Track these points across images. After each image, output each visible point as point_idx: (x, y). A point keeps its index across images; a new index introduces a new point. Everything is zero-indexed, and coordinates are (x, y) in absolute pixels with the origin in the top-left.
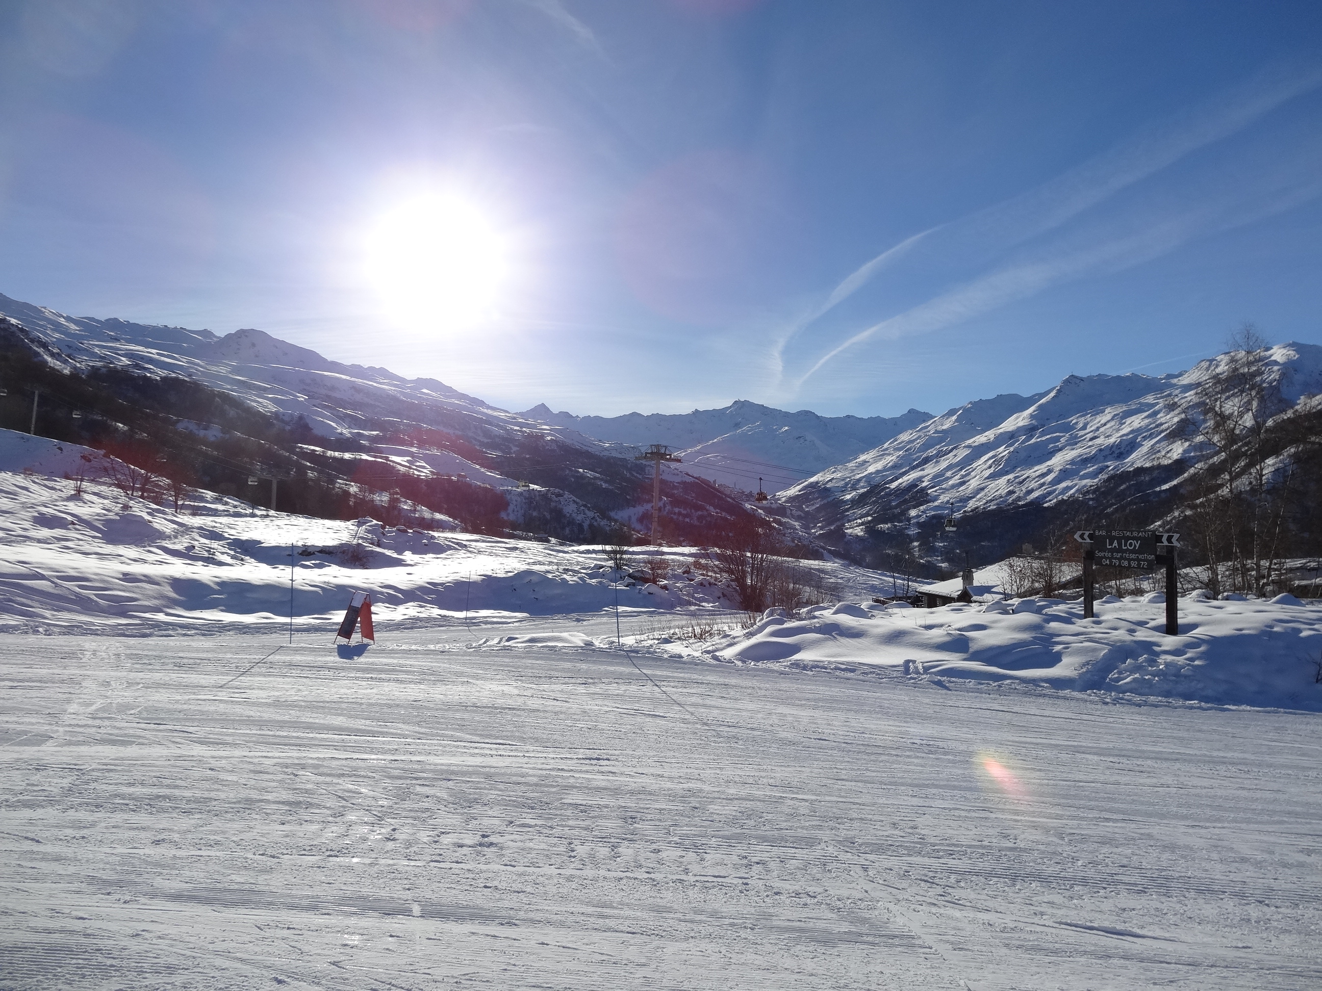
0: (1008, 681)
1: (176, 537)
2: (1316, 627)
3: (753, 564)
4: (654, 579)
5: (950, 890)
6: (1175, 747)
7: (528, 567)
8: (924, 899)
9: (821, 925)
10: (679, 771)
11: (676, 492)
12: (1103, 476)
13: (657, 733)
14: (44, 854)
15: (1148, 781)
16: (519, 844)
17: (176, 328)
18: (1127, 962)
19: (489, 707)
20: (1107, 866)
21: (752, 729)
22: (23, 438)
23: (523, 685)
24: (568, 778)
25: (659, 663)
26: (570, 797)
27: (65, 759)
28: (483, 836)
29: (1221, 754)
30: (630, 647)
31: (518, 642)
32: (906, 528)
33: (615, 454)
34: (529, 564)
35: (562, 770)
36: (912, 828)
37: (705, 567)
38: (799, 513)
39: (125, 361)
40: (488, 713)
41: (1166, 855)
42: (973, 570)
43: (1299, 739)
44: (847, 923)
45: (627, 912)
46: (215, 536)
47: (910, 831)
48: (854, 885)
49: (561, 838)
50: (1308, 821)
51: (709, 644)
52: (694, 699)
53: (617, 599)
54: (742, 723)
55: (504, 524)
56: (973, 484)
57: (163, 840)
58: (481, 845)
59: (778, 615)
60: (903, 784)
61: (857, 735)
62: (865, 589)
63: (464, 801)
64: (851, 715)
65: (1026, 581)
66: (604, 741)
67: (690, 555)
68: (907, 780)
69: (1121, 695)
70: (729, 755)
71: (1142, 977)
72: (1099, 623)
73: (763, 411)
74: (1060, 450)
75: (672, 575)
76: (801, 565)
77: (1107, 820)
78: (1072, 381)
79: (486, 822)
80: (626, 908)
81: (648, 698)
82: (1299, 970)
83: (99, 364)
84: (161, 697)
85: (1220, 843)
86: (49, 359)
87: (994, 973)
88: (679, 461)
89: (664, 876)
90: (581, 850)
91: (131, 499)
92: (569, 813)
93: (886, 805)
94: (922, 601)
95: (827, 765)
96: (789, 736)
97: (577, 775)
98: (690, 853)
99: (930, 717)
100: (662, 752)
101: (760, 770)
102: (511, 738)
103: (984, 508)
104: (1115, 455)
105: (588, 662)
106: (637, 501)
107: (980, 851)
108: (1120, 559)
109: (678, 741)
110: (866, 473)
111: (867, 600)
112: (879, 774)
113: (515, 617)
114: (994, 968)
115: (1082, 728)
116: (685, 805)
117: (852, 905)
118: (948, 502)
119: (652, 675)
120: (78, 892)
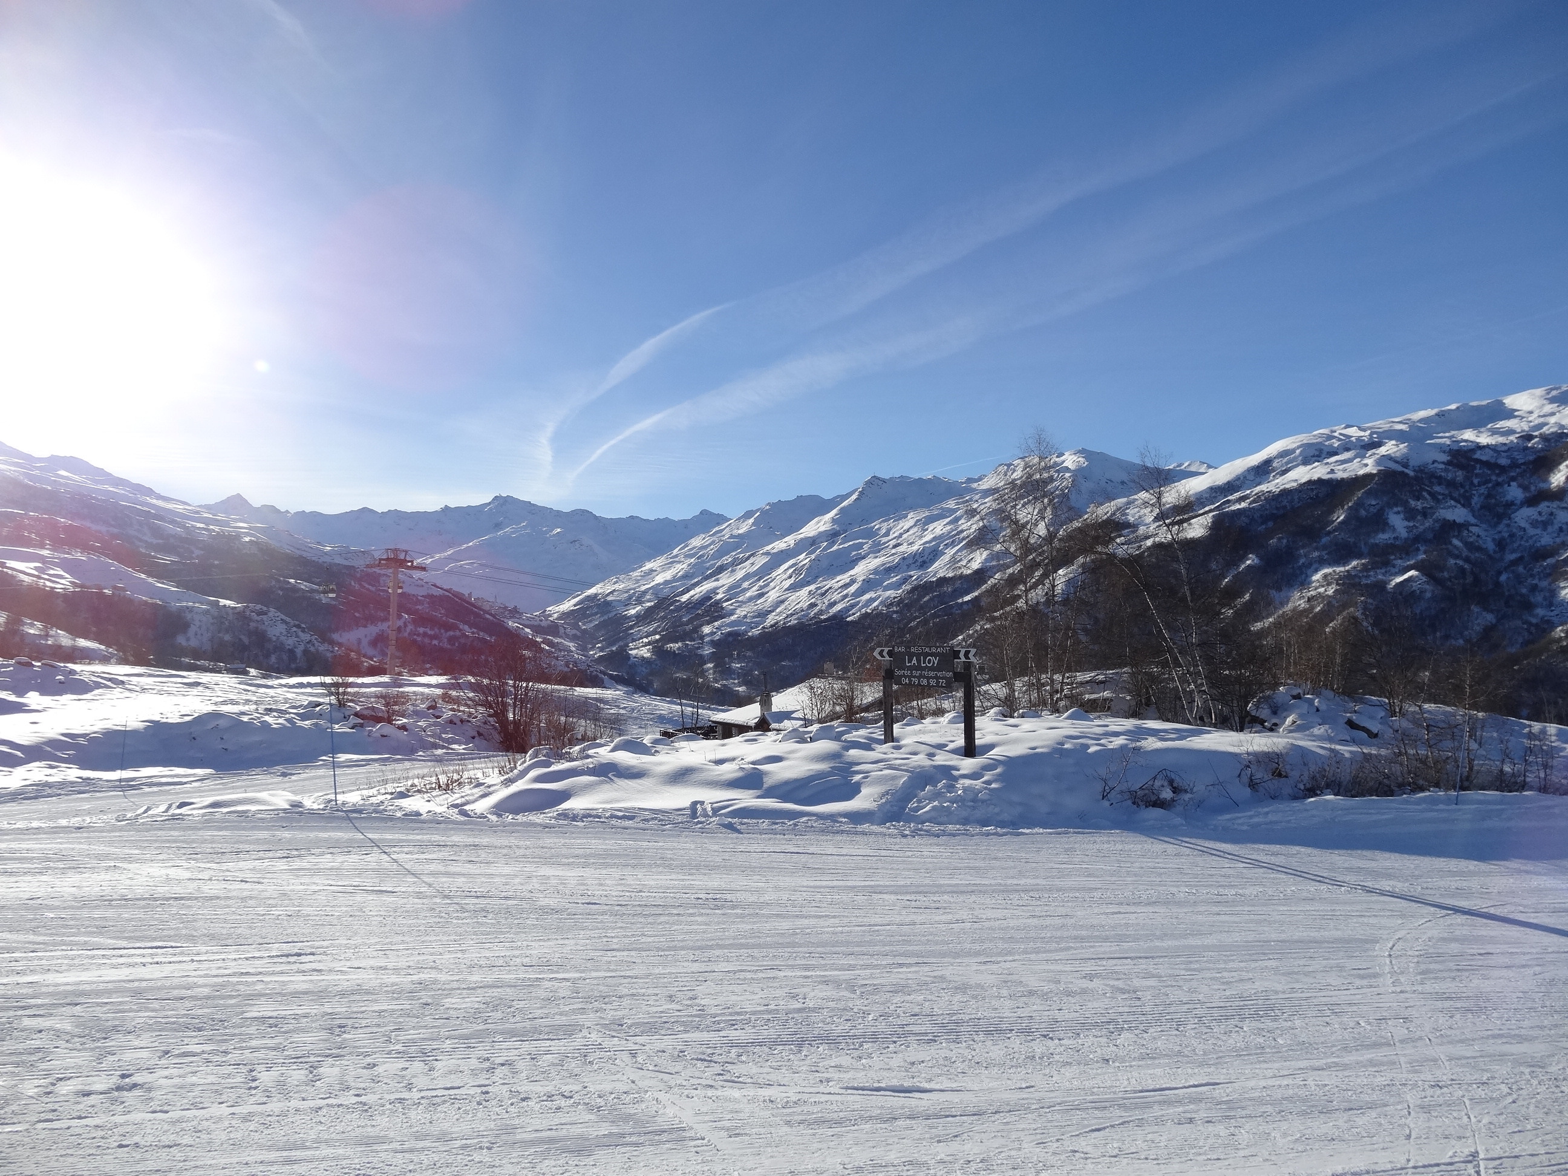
0: (805, 819)
2: (1102, 741)
3: (516, 695)
4: (389, 717)
5: (729, 1067)
6: (971, 878)
7: (214, 708)
8: (699, 1081)
9: (576, 1130)
10: (408, 959)
11: (420, 607)
12: (907, 587)
13: (381, 913)
15: (944, 918)
16: (177, 1081)
18: (914, 1122)
19: (145, 899)
20: (898, 1017)
21: (506, 898)
23: (198, 865)
24: (254, 983)
25: (390, 824)
26: (255, 1008)
28: (123, 1076)
29: (1015, 882)
30: (354, 805)
31: (194, 809)
32: (699, 648)
33: (338, 560)
34: (216, 704)
35: (247, 973)
36: (691, 999)
37: (456, 701)
38: (574, 632)
40: (144, 907)
41: (958, 997)
42: (774, 694)
43: (1086, 859)
44: (608, 1124)
45: (326, 1151)
47: (689, 1002)
48: (619, 1076)
49: (239, 1065)
50: (1092, 944)
51: (457, 796)
52: (433, 867)
53: (336, 745)
54: (494, 892)
55: (184, 652)
56: (773, 595)
58: (119, 1088)
59: (544, 756)
60: (683, 948)
61: (633, 894)
62: (651, 720)
63: (98, 1031)
64: (628, 871)
65: (828, 704)
66: (308, 931)
67: (438, 686)
68: (688, 942)
69: (920, 826)
70: (475, 933)
71: (927, 1136)
72: (898, 748)
73: (530, 509)
74: (864, 558)
75: (413, 711)
76: (576, 694)
77: (901, 965)
78: (874, 482)
79: (128, 1056)
80: (323, 1146)
81: (373, 870)
82: (1076, 1103)
85: (1010, 978)
87: (772, 1157)
88: (424, 569)
89: (379, 1096)
90: (266, 1078)
92: (252, 1030)
93: (663, 975)
94: (716, 732)
95: (595, 933)
96: (552, 902)
97: (267, 979)
98: (415, 1063)
99: (719, 866)
100: (387, 937)
101: (512, 948)
102: (177, 937)
103: (784, 623)
104: (918, 564)
105: (292, 828)
106: (371, 620)
107: (766, 1017)
108: (919, 678)
109: (410, 922)
110: (652, 584)
111: (654, 732)
112: (656, 939)
113: (194, 775)
114: (773, 1152)
115: (880, 865)
116: (414, 1002)
117: (615, 1100)
118: (745, 616)
119: (380, 839)
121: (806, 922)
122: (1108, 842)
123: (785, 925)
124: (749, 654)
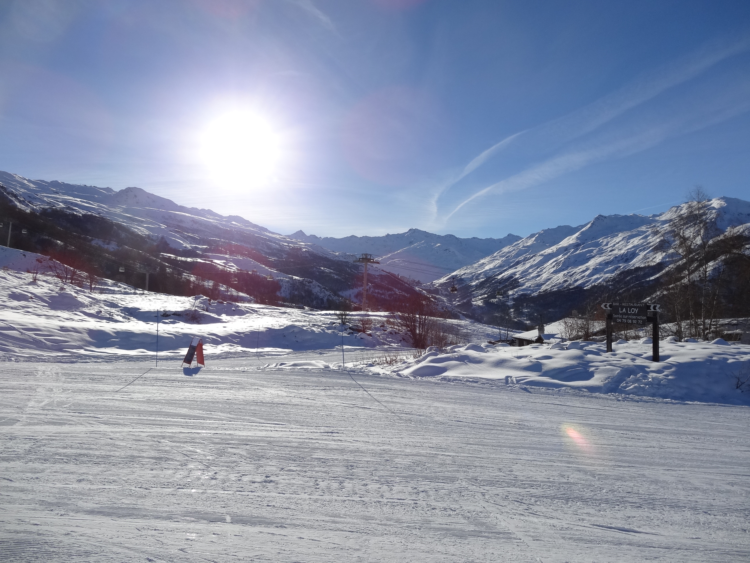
0: (564, 388)
1: (91, 306)
2: (736, 357)
3: (420, 321)
4: (364, 330)
5: (531, 507)
6: (657, 425)
7: (292, 323)
8: (516, 511)
9: (458, 526)
10: (378, 439)
11: (376, 281)
12: (617, 272)
13: (365, 417)
14: (15, 487)
15: (643, 444)
16: (287, 481)
17: (91, 186)
18: (631, 547)
19: (270, 403)
20: (620, 492)
21: (419, 415)
22: (3, 249)
23: (290, 390)
24: (315, 443)
25: (366, 378)
26: (316, 454)
27: (27, 433)
28: (267, 477)
29: (684, 429)
30: (350, 368)
31: (286, 366)
32: (507, 301)
33: (342, 259)
34: (293, 321)
35: (312, 439)
36: (510, 471)
37: (393, 323)
38: (446, 293)
39: (62, 205)
40: (269, 407)
41: (653, 486)
42: (544, 325)
43: (727, 420)
44: (473, 526)
45: (349, 520)
46: (113, 305)
47: (509, 473)
48: (477, 504)
49: (311, 477)
50: (732, 466)
51: (395, 367)
52: (386, 399)
53: (343, 342)
54: (414, 412)
55: (279, 299)
56: (544, 276)
57: (83, 479)
58: (265, 482)
59: (434, 351)
60: (504, 447)
61: (479, 419)
62: (483, 336)
63: (256, 457)
64: (476, 407)
65: (574, 331)
66: (335, 423)
67: (384, 316)
68: (507, 444)
69: (627, 396)
70: (406, 430)
71: (639, 555)
72: (615, 355)
73: (426, 235)
74: (593, 257)
75: (374, 328)
76: (447, 322)
77: (620, 466)
78: (600, 218)
79: (268, 468)
80: (348, 517)
81: (361, 398)
82: (727, 551)
83: (47, 207)
84: (82, 398)
85: (683, 479)
86: (18, 204)
87: (556, 553)
88: (378, 263)
89: (370, 499)
90: (322, 485)
91: (65, 284)
92: (315, 463)
93: (495, 459)
94: (515, 343)
95: (462, 435)
96: (441, 419)
97: (320, 442)
98: (384, 486)
99: (520, 408)
100: (368, 428)
101: (424, 439)
102: (283, 420)
103: (550, 290)
104: (624, 260)
105: (327, 377)
106: (354, 286)
107: (548, 484)
108: (627, 319)
109: (378, 422)
110: (484, 270)
111: (485, 342)
112: (491, 441)
113: (285, 352)
114: (556, 551)
115: (605, 414)
116: (382, 459)
117: (476, 515)
118: (530, 287)
119: (363, 384)
120: (34, 510)
122: (741, 412)
124: (532, 305)
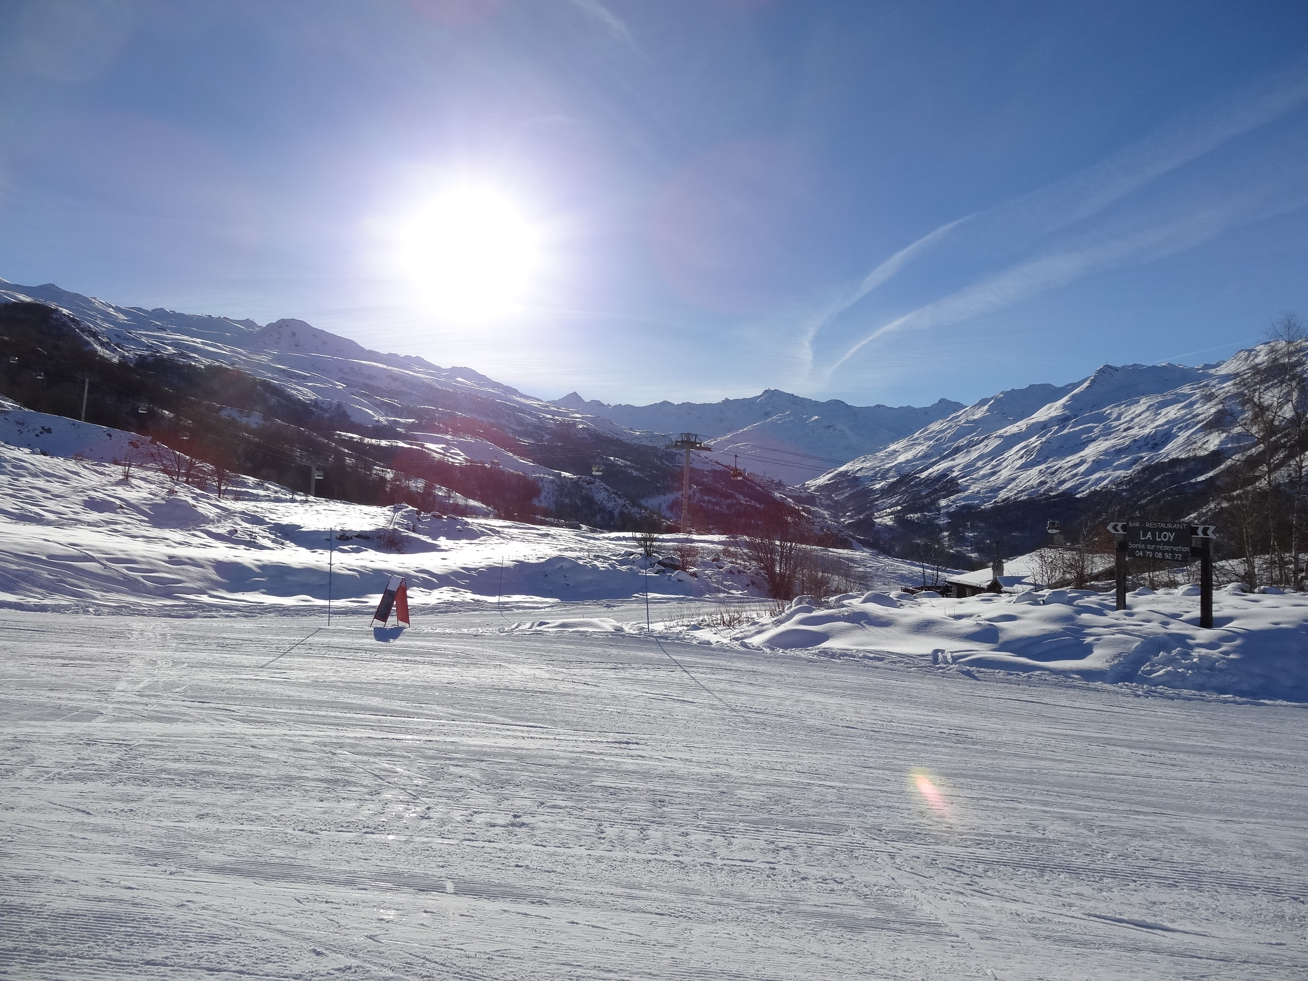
0: (1038, 672)
1: (219, 521)
3: (782, 552)
4: (683, 566)
5: (978, 879)
6: (1208, 741)
7: (559, 553)
8: (951, 887)
9: (848, 911)
10: (707, 756)
11: (706, 480)
12: (1137, 467)
13: (685, 718)
14: (95, 825)
15: (1180, 775)
16: (550, 825)
17: (219, 318)
18: (1157, 956)
19: (521, 691)
20: (1137, 859)
21: (780, 716)
22: (74, 425)
23: (554, 669)
24: (598, 761)
25: (688, 649)
26: (600, 779)
27: (114, 735)
28: (515, 816)
29: (1256, 749)
30: (660, 633)
31: (549, 627)
32: (936, 518)
33: (645, 442)
34: (560, 550)
35: (593, 753)
36: (939, 817)
37: (734, 555)
38: (828, 502)
39: (171, 350)
40: (520, 696)
41: (1199, 849)
42: (1004, 560)
44: (874, 910)
45: (655, 894)
46: (256, 520)
47: (938, 820)
48: (881, 872)
49: (591, 819)
51: (737, 631)
52: (722, 686)
53: (647, 586)
54: (770, 710)
55: (536, 511)
56: (1005, 474)
57: (207, 814)
58: (513, 825)
59: (807, 603)
61: (884, 723)
62: (894, 578)
63: (497, 782)
64: (879, 704)
65: (1058, 572)
66: (633, 726)
67: (720, 543)
69: (1153, 688)
70: (757, 741)
71: (1173, 971)
72: (1131, 615)
73: (793, 400)
74: (1094, 440)
75: (701, 562)
76: (830, 553)
77: (1138, 813)
78: (1107, 371)
79: (518, 802)
80: (654, 890)
81: (677, 684)
83: (146, 353)
84: (205, 677)
85: (1254, 838)
86: (99, 348)
87: (1021, 962)
88: (709, 449)
89: (692, 859)
90: (611, 832)
91: (176, 484)
92: (599, 795)
94: (951, 592)
95: (854, 752)
96: (817, 723)
97: (607, 758)
98: (718, 837)
99: (959, 707)
100: (690, 737)
101: (787, 757)
102: (544, 720)
103: (1015, 499)
104: (1150, 446)
105: (618, 647)
106: (667, 489)
107: (1008, 841)
108: (1154, 551)
109: (707, 727)
110: (895, 463)
111: (896, 589)
113: (547, 602)
114: (1022, 958)
115: (1113, 720)
116: (714, 790)
117: (879, 892)
118: (978, 492)
119: (681, 661)
120: (126, 863)
121: (1043, 763)
123: (1022, 764)
124: (981, 524)
